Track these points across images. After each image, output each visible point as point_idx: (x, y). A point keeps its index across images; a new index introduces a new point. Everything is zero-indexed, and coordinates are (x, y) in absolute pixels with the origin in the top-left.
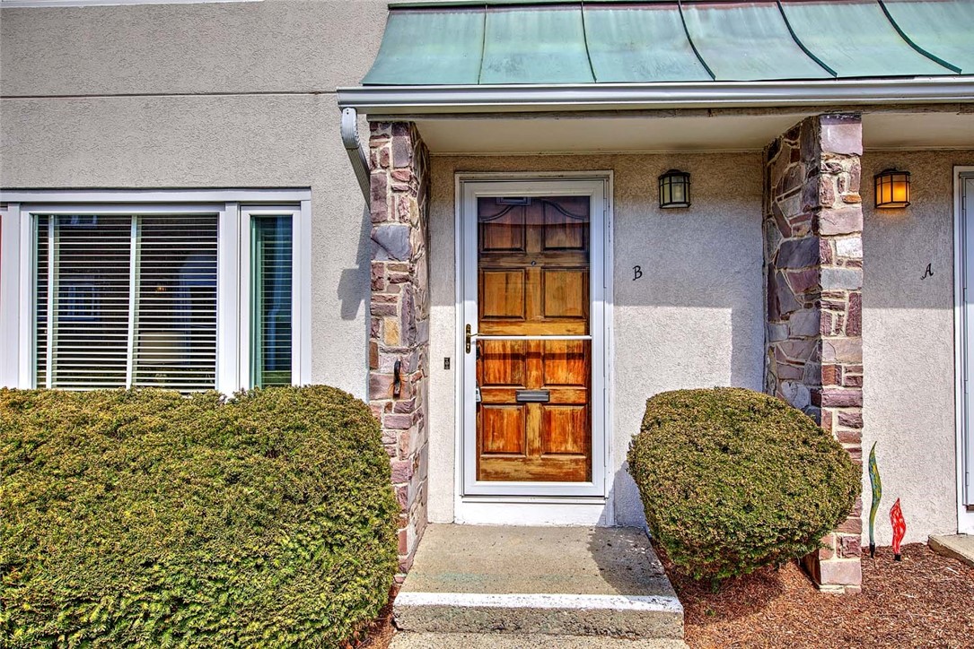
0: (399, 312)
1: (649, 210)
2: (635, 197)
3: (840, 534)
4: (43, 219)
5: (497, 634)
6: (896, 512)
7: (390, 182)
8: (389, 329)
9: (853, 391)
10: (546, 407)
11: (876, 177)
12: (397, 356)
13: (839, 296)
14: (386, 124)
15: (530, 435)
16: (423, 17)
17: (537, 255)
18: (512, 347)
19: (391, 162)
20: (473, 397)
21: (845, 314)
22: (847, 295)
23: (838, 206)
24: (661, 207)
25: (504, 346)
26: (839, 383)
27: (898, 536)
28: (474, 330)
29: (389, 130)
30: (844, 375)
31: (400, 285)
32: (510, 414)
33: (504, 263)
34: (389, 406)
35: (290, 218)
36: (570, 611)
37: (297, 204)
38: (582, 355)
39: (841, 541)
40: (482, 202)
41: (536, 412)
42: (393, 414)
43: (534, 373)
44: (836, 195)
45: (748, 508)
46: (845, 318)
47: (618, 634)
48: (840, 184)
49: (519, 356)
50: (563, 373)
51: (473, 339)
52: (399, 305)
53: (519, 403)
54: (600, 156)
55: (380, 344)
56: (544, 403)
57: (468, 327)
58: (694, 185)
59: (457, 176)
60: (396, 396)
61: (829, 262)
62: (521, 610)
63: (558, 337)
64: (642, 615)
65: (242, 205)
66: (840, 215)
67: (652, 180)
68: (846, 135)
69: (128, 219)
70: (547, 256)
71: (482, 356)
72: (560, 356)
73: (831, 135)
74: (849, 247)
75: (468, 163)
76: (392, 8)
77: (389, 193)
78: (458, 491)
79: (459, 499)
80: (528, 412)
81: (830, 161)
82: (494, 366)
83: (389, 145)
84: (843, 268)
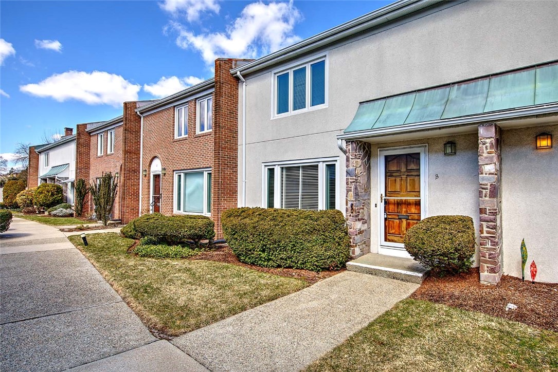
0: (353, 191)
1: (441, 156)
2: (436, 152)
3: (488, 265)
4: (282, 168)
5: (370, 275)
6: (533, 265)
7: (351, 157)
8: (350, 195)
9: (492, 217)
10: (408, 221)
11: (536, 137)
12: (352, 202)
13: (487, 185)
14: (349, 142)
15: (403, 229)
16: (369, 104)
17: (405, 172)
18: (397, 201)
19: (351, 151)
20: (383, 216)
21: (488, 191)
22: (489, 184)
23: (485, 155)
24: (445, 154)
25: (394, 201)
26: (486, 214)
27: (533, 276)
28: (384, 195)
29: (350, 143)
30: (488, 211)
31: (353, 184)
32: (396, 222)
33: (394, 174)
34: (350, 215)
35: (335, 164)
36: (389, 272)
37: (336, 161)
38: (418, 204)
39: (488, 267)
40: (386, 157)
41: (404, 222)
42: (351, 217)
43: (404, 210)
44: (485, 151)
46: (488, 192)
47: (402, 280)
48: (486, 147)
49: (399, 204)
50: (413, 210)
51: (383, 198)
52: (352, 189)
53: (399, 219)
54: (423, 139)
55: (348, 199)
56: (408, 219)
57: (382, 194)
59: (379, 150)
60: (352, 213)
61: (482, 173)
62: (377, 270)
63: (411, 199)
64: (409, 276)
65: (323, 162)
66: (486, 158)
67: (441, 146)
68: (488, 131)
69: (299, 167)
70: (408, 172)
71: (387, 203)
72: (413, 204)
73: (482, 131)
74: (490, 168)
75: (382, 145)
76: (360, 103)
77: (350, 160)
78: (379, 244)
79: (380, 247)
80: (402, 222)
81: (482, 140)
82: (391, 207)
83: (350, 147)
84: (487, 175)
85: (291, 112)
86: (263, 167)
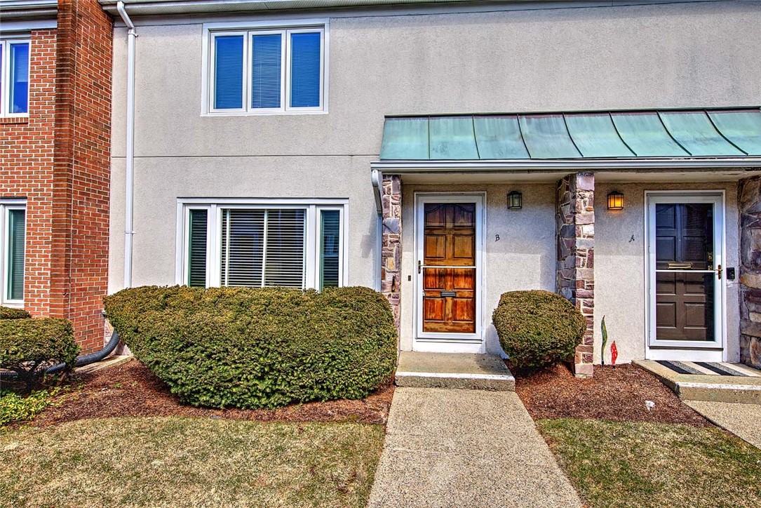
0: (394, 256)
1: (503, 209)
2: (497, 204)
3: (584, 353)
4: (224, 211)
5: (438, 388)
6: (614, 347)
7: (391, 200)
8: (390, 263)
9: (589, 291)
10: (455, 299)
11: (608, 195)
12: (394, 274)
13: (584, 250)
14: (389, 176)
15: (447, 312)
16: (401, 121)
17: (451, 229)
18: (439, 271)
19: (392, 191)
20: (421, 294)
21: (587, 258)
22: (587, 250)
23: (583, 212)
24: (508, 208)
25: (435, 271)
26: (584, 288)
27: (614, 358)
28: (422, 263)
29: (391, 178)
30: (586, 284)
31: (395, 244)
32: (438, 302)
33: (435, 232)
34: (390, 295)
35: (338, 211)
36: (468, 379)
37: (342, 205)
38: (471, 275)
39: (584, 355)
40: (426, 205)
41: (450, 301)
42: (391, 298)
43: (449, 283)
44: (583, 208)
45: (539, 334)
46: (586, 260)
47: (487, 389)
48: (585, 203)
49: (442, 275)
50: (462, 283)
51: (422, 267)
52: (394, 252)
53: (442, 297)
54: (480, 185)
55: (386, 269)
56: (453, 297)
57: (420, 261)
58: (524, 198)
59: (415, 193)
60: (393, 291)
61: (579, 236)
62: (448, 379)
63: (460, 267)
64: (498, 381)
65: (317, 205)
66: (585, 216)
67: (503, 196)
68: (587, 182)
69: (263, 211)
70: (455, 230)
71: (426, 275)
72: (462, 275)
73: (580, 182)
74: (588, 230)
75: (420, 187)
76: (386, 117)
77: (391, 205)
78: (414, 336)
79: (415, 340)
80: (446, 301)
81: (580, 193)
82: (431, 279)
83: (391, 185)
84: (586, 238)
85: (247, 110)
86: (180, 206)
